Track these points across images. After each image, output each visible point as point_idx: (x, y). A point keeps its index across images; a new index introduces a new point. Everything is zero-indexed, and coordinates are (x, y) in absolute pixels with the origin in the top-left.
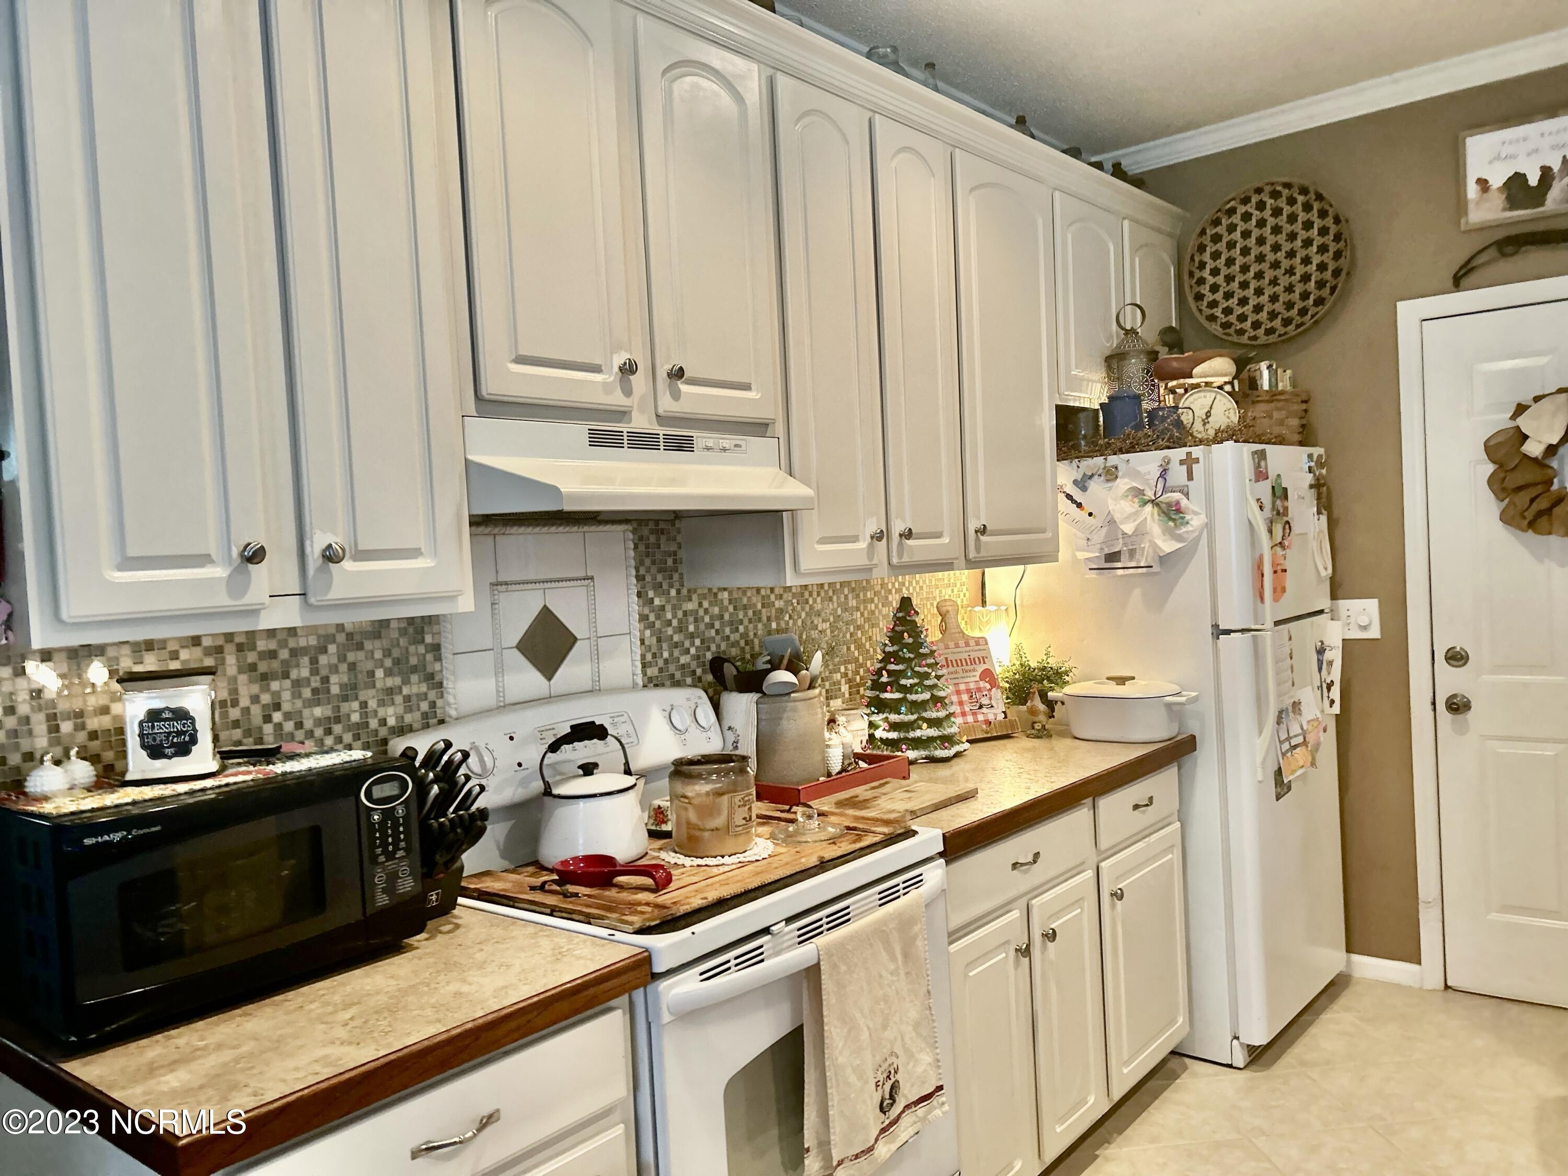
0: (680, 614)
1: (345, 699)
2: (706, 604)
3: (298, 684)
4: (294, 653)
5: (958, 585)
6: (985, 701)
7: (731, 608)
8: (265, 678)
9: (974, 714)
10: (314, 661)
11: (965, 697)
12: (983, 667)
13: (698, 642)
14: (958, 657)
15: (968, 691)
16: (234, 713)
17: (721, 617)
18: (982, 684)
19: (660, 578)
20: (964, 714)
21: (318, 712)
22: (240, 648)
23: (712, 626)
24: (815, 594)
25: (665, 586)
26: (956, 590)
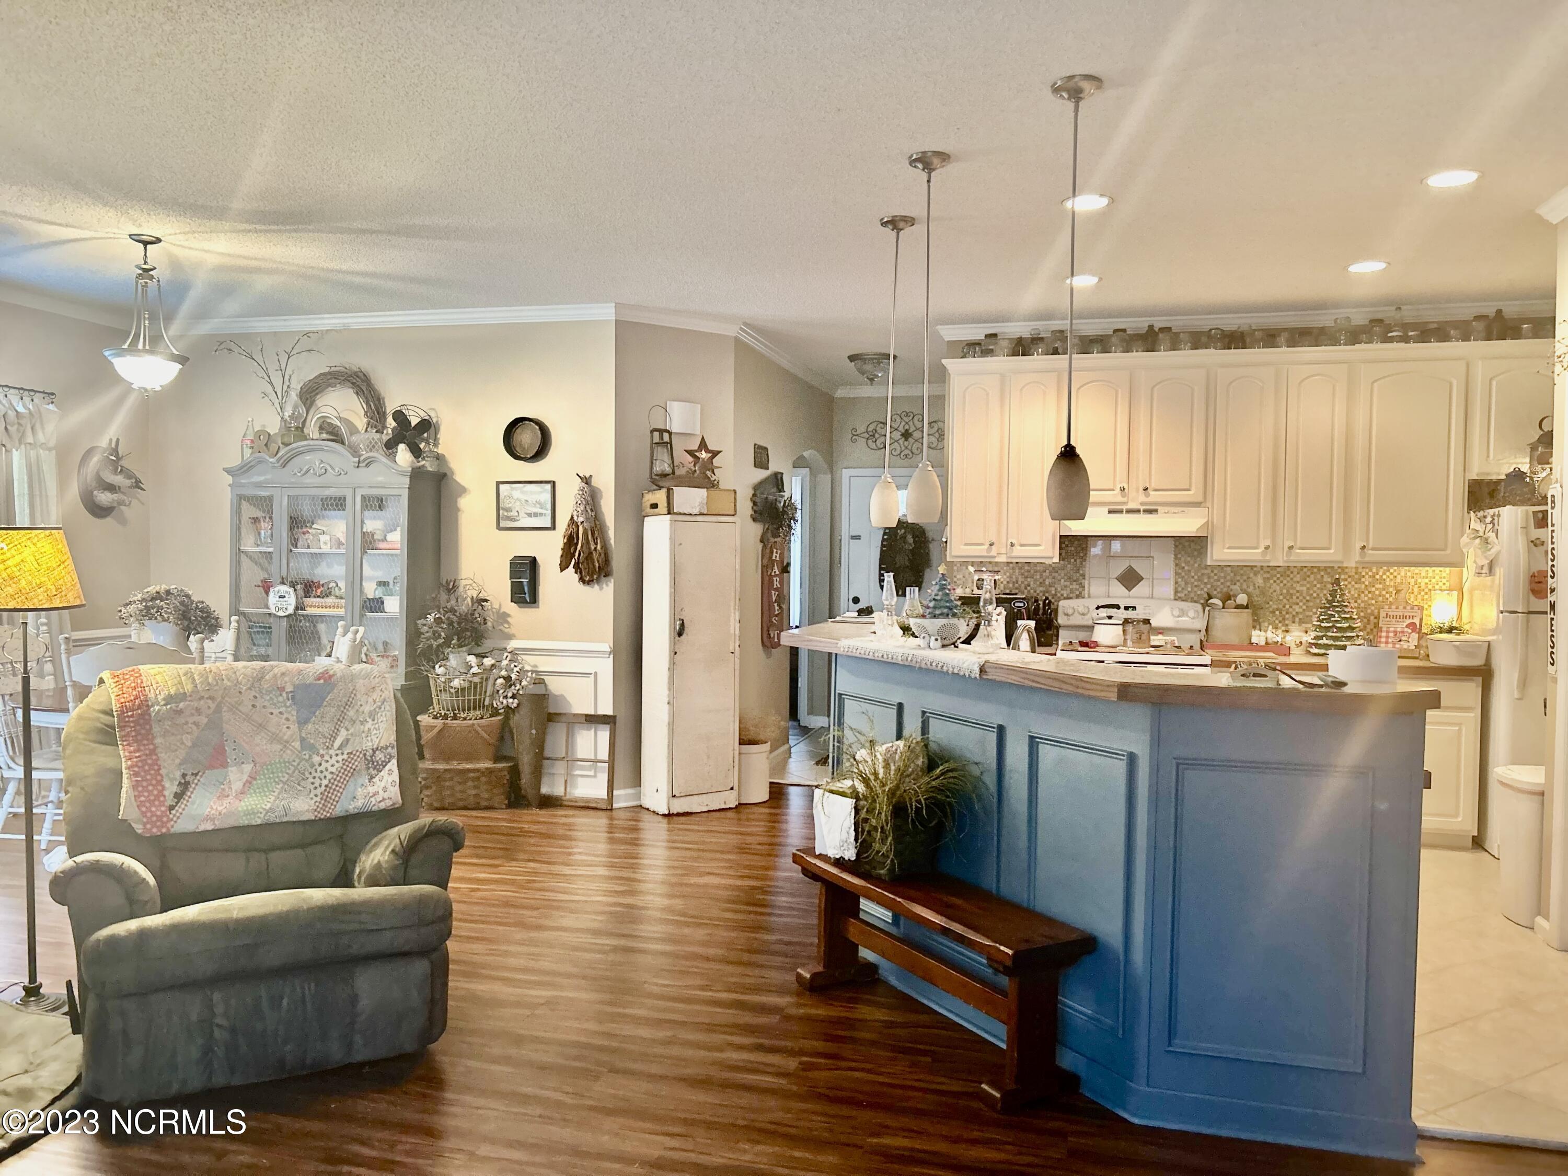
0: (1199, 574)
1: (1050, 586)
2: (1216, 571)
3: (1036, 580)
4: (1036, 572)
5: (1437, 578)
6: (1404, 638)
7: (1232, 575)
8: (1027, 577)
9: (1394, 644)
10: (1041, 575)
11: (1391, 635)
12: (1411, 621)
13: (1209, 586)
14: (1395, 614)
15: (1395, 632)
16: (1016, 585)
17: (1225, 577)
18: (1406, 629)
19: (1189, 559)
20: (1387, 643)
21: (1041, 589)
22: (1021, 568)
23: (1219, 580)
24: (1295, 573)
25: (1192, 562)
26: (1434, 581)
